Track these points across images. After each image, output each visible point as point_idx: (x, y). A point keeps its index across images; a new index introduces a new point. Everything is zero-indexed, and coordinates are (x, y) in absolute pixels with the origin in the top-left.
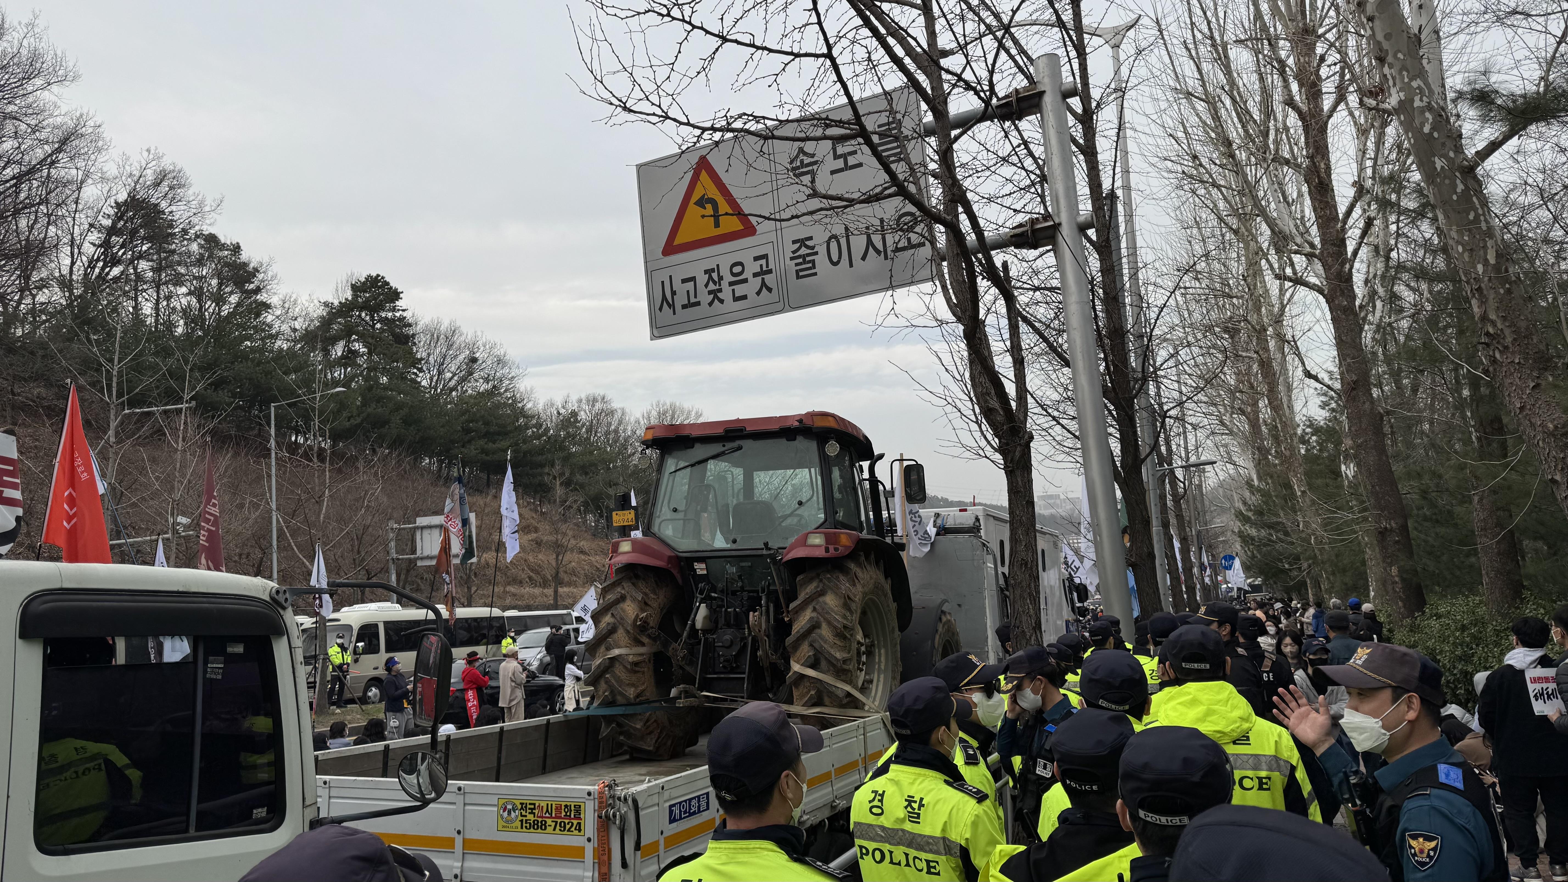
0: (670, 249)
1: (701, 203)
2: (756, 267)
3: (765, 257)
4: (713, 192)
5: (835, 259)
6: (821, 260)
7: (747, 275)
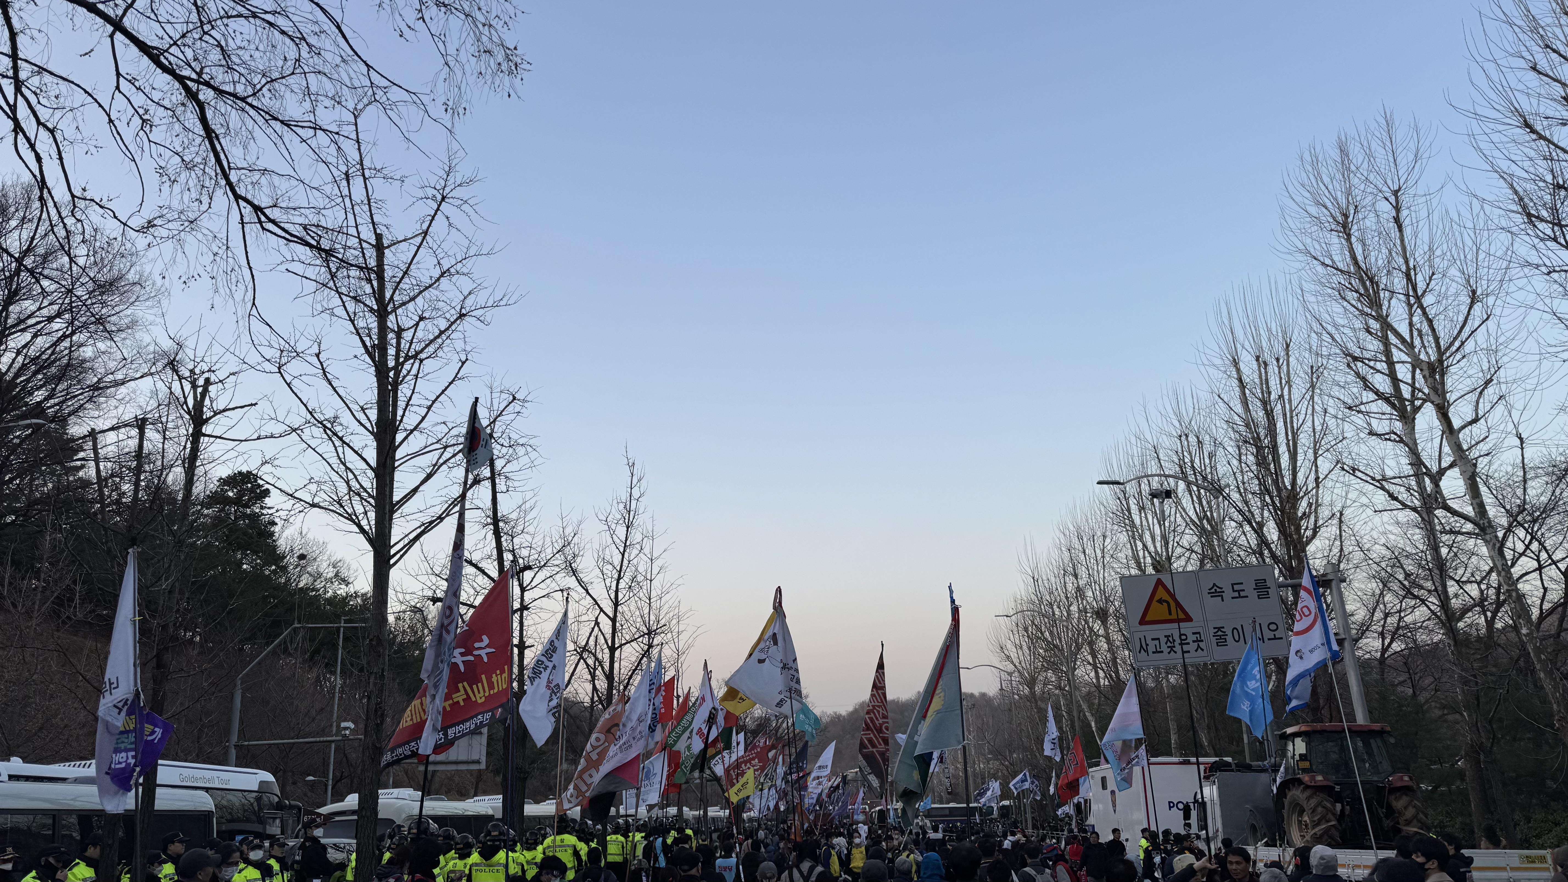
0: (1142, 622)
1: (1160, 601)
2: (1194, 637)
3: (1199, 633)
4: (1166, 597)
5: (1237, 639)
6: (1229, 638)
7: (1189, 640)
